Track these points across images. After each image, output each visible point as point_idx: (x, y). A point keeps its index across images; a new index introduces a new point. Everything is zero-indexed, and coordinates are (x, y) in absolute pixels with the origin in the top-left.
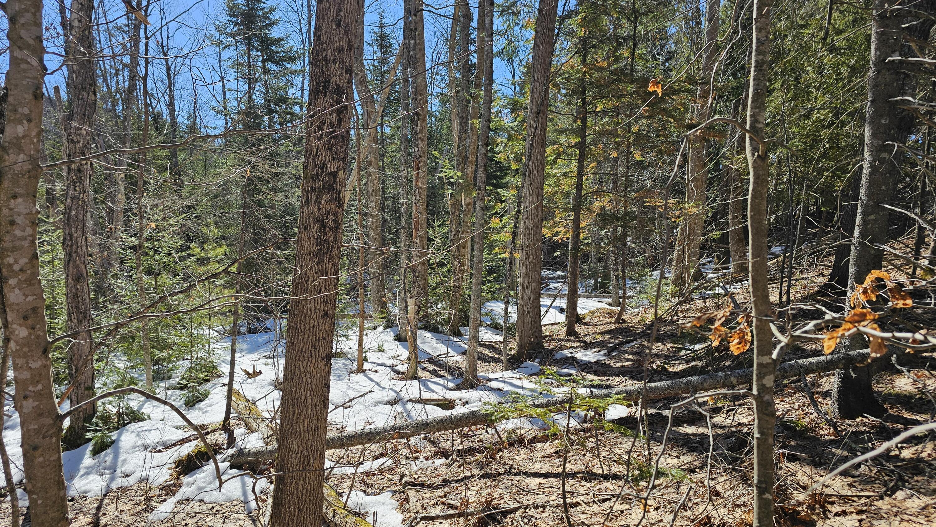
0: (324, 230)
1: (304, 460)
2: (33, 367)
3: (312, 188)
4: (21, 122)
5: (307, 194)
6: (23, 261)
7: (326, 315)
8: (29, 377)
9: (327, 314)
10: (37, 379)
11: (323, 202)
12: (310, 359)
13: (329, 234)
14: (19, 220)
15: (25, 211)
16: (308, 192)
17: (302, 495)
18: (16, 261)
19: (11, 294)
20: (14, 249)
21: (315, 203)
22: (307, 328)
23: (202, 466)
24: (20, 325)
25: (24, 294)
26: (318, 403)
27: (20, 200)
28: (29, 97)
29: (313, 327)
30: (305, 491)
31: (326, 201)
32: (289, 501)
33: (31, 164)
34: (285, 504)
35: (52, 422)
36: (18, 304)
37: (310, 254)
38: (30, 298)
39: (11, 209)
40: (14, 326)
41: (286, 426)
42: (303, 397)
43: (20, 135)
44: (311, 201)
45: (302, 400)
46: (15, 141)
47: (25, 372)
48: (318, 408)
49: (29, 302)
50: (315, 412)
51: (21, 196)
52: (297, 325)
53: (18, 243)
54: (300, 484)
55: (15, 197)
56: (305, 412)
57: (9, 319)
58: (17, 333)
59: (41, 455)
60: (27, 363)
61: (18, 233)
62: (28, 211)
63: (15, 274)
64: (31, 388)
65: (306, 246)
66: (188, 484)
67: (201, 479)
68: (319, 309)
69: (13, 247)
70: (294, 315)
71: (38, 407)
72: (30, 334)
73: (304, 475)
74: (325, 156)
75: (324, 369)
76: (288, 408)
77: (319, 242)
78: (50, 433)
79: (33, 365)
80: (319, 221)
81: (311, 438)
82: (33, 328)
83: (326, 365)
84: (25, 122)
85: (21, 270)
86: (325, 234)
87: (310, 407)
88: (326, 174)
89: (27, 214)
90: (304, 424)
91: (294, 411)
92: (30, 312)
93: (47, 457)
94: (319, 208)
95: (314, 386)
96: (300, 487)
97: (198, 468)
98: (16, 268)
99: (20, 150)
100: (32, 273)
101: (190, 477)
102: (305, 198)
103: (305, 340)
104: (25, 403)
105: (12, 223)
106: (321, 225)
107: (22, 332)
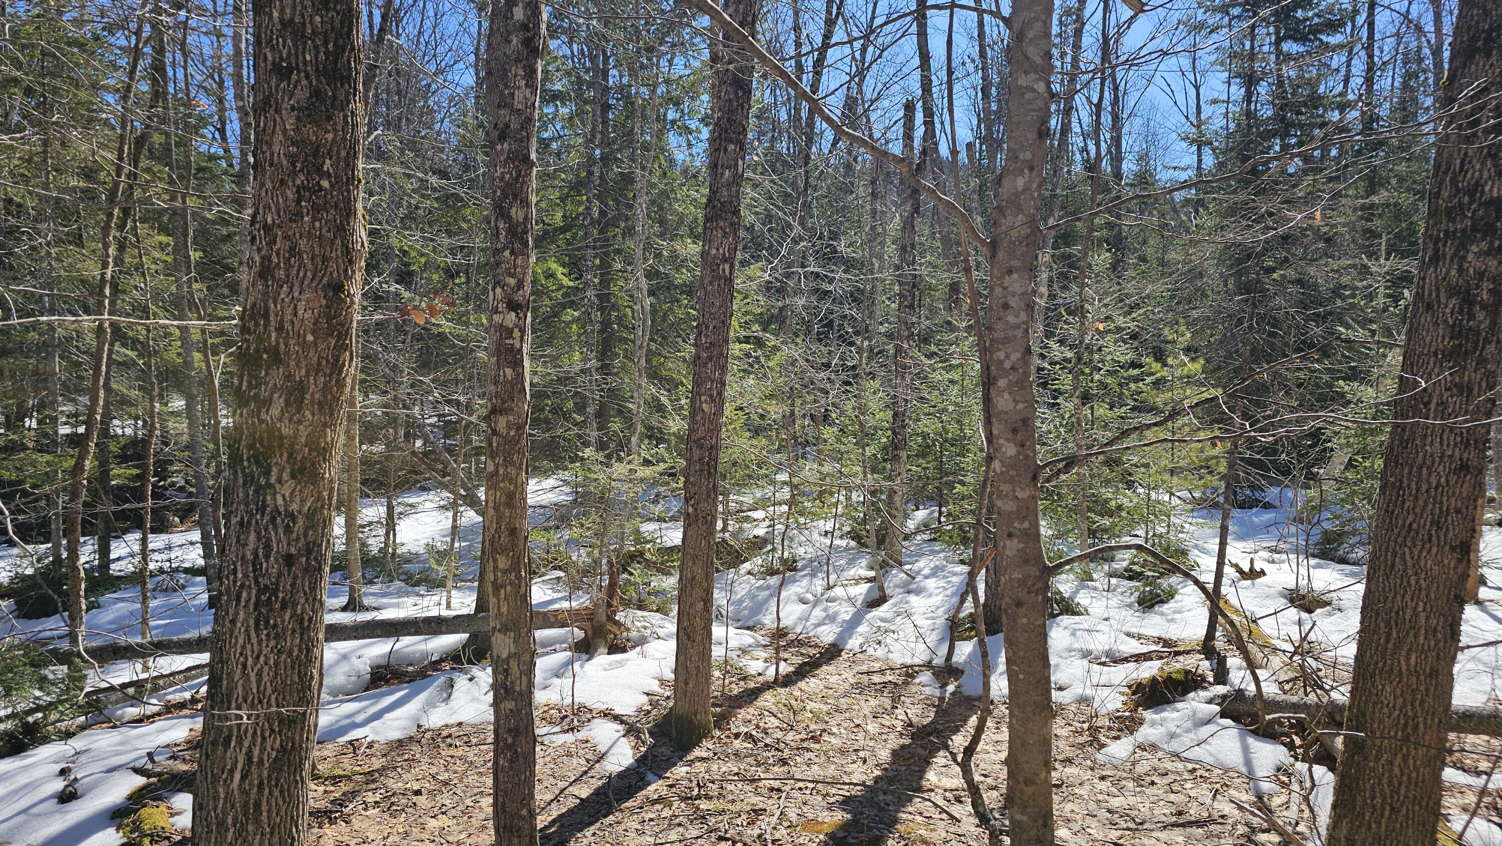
0: (1470, 309)
1: (1406, 723)
2: (1020, 496)
3: (1446, 232)
4: (1022, 173)
5: (1436, 244)
6: (1015, 356)
7: (1464, 467)
8: (1014, 509)
9: (1468, 466)
10: (1024, 513)
11: (1470, 257)
12: (1427, 545)
13: (1480, 315)
14: (1014, 302)
15: (1020, 290)
16: (1438, 239)
17: (1400, 784)
18: (1007, 357)
19: (1000, 399)
20: (1007, 340)
21: (1452, 260)
22: (1424, 488)
23: (1175, 701)
24: (1008, 440)
25: (1014, 400)
26: (1440, 628)
27: (1015, 276)
28: (1032, 136)
29: (1437, 488)
30: (1405, 778)
31: (1477, 255)
32: (1373, 787)
33: (1030, 227)
34: (1364, 791)
35: (1038, 573)
36: (1007, 413)
37: (1436, 354)
38: (1021, 406)
39: (1005, 288)
40: (1001, 441)
41: (1371, 656)
42: (1409, 613)
43: (1020, 189)
44: (1444, 257)
45: (1408, 617)
46: (1013, 198)
47: (1011, 503)
48: (1439, 636)
49: (1020, 411)
50: (1432, 643)
51: (1017, 270)
52: (1401, 482)
53: (1010, 333)
54: (1396, 763)
55: (1010, 272)
56: (1411, 638)
57: (995, 432)
58: (1003, 450)
59: (1025, 616)
60: (1014, 491)
61: (1011, 319)
62: (1023, 290)
63: (1005, 373)
64: (1016, 524)
65: (1428, 339)
66: (1153, 724)
67: (1173, 720)
68: (1450, 456)
69: (1005, 338)
70: (1397, 463)
71: (1022, 550)
72: (1019, 453)
73: (1405, 751)
74: (1481, 170)
75: (1456, 567)
76: (1377, 626)
77: (1456, 332)
78: (1036, 587)
79: (1020, 494)
80: (1459, 293)
81: (1422, 688)
82: (1023, 446)
83: (1460, 561)
84: (1026, 171)
85: (1012, 368)
86: (1472, 317)
87: (1423, 631)
88: (1480, 204)
89: (1022, 294)
90: (1408, 660)
91: (1389, 634)
92: (1020, 423)
93: (1032, 619)
94: (1460, 270)
95: (1433, 596)
96: (1396, 770)
97: (1169, 702)
98: (1007, 365)
99: (1019, 209)
100: (1024, 372)
101: (1156, 713)
102: (1429, 253)
103: (1418, 510)
104: (1008, 542)
105: (1006, 306)
106: (1463, 300)
107: (1010, 450)
